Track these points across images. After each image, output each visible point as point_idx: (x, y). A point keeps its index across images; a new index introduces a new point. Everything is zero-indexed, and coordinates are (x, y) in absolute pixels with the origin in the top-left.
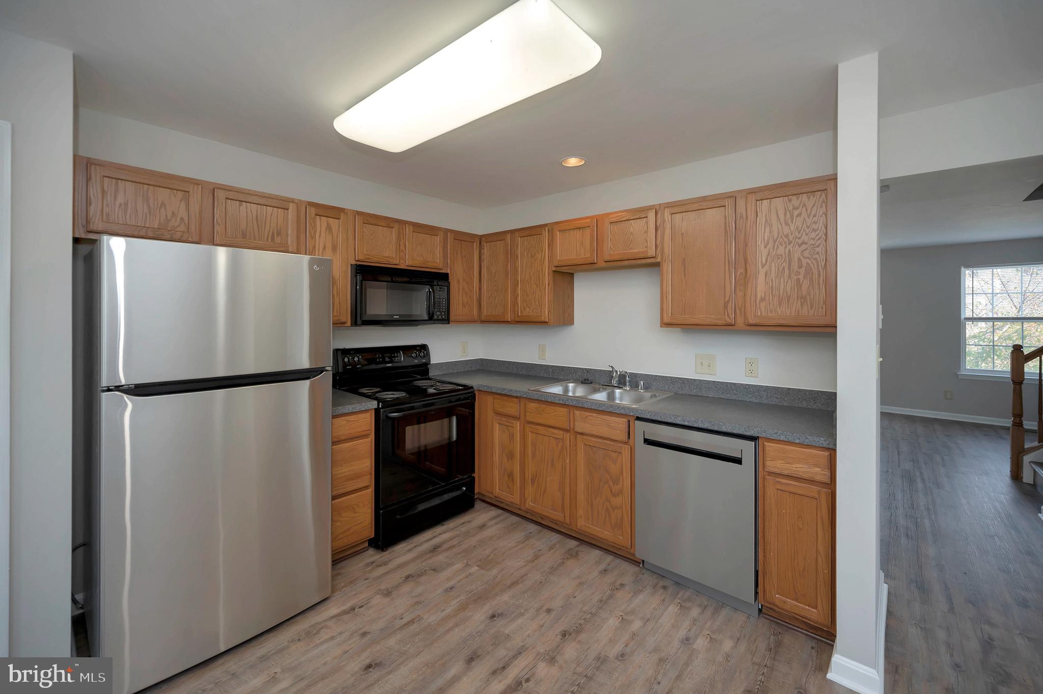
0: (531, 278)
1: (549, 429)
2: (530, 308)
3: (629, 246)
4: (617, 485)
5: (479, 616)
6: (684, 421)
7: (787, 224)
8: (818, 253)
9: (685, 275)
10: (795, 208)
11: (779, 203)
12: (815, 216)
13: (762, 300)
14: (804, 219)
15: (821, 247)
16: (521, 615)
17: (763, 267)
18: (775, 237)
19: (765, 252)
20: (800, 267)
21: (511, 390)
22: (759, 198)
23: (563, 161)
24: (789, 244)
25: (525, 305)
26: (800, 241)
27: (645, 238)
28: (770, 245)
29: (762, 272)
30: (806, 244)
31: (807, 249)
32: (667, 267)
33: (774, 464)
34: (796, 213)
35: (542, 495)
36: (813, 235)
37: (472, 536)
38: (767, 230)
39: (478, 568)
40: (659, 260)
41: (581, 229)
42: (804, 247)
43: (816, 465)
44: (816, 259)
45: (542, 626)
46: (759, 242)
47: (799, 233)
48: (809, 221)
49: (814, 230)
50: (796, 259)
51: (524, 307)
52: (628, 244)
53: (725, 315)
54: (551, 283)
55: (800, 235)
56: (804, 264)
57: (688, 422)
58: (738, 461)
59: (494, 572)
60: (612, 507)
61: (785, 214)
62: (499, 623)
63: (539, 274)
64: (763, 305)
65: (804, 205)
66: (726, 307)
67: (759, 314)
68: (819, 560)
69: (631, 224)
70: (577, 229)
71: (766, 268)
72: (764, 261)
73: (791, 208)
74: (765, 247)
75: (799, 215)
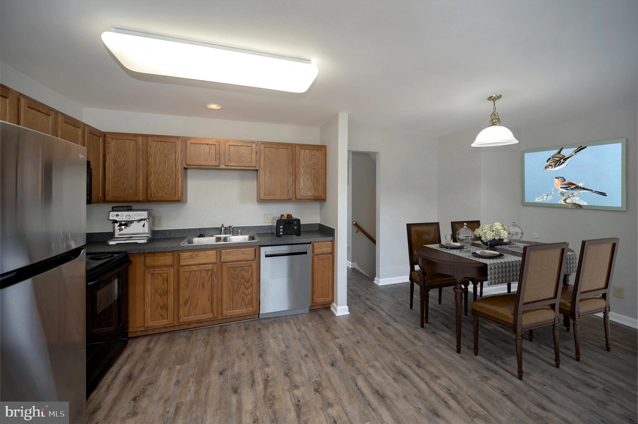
0: (164, 171)
1: (200, 266)
2: (163, 191)
3: (241, 159)
4: (249, 283)
5: (214, 378)
6: (284, 242)
7: (310, 161)
8: (319, 173)
9: (271, 177)
10: (313, 155)
11: (307, 152)
12: (318, 159)
13: (302, 189)
14: (315, 160)
15: (320, 171)
16: (233, 364)
17: (302, 176)
18: (306, 165)
19: (303, 170)
20: (314, 177)
21: (166, 248)
22: (301, 149)
23: (207, 105)
24: (311, 168)
25: (158, 189)
26: (314, 168)
27: (250, 157)
28: (305, 168)
29: (302, 178)
30: (316, 169)
31: (316, 171)
32: (261, 172)
33: (317, 251)
34: (313, 157)
35: (194, 309)
36: (318, 166)
37: (148, 357)
38: (304, 162)
39: (180, 365)
40: (257, 168)
41: (209, 145)
42: (315, 170)
43: (329, 247)
44: (319, 175)
45: (248, 360)
46: (301, 166)
47: (314, 164)
48: (317, 161)
49: (319, 164)
50: (313, 174)
51: (157, 191)
52: (241, 158)
53: (288, 195)
54: (183, 175)
55: (314, 165)
56: (315, 176)
57: (286, 242)
58: (306, 253)
59: (193, 360)
60: (245, 295)
61: (310, 157)
62: (229, 373)
63: (173, 169)
64: (302, 191)
65: (315, 155)
66: (288, 192)
67: (301, 195)
68: (330, 279)
69: (242, 148)
70: (205, 144)
71: (303, 176)
72: (303, 174)
73: (311, 155)
74: (303, 168)
75: (314, 158)
